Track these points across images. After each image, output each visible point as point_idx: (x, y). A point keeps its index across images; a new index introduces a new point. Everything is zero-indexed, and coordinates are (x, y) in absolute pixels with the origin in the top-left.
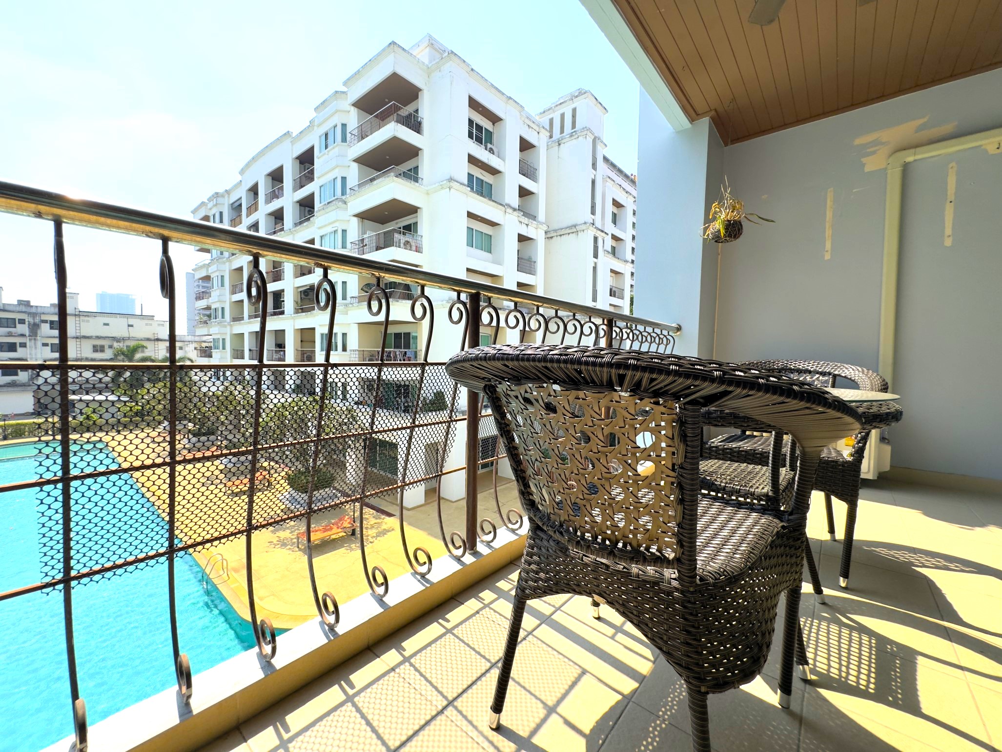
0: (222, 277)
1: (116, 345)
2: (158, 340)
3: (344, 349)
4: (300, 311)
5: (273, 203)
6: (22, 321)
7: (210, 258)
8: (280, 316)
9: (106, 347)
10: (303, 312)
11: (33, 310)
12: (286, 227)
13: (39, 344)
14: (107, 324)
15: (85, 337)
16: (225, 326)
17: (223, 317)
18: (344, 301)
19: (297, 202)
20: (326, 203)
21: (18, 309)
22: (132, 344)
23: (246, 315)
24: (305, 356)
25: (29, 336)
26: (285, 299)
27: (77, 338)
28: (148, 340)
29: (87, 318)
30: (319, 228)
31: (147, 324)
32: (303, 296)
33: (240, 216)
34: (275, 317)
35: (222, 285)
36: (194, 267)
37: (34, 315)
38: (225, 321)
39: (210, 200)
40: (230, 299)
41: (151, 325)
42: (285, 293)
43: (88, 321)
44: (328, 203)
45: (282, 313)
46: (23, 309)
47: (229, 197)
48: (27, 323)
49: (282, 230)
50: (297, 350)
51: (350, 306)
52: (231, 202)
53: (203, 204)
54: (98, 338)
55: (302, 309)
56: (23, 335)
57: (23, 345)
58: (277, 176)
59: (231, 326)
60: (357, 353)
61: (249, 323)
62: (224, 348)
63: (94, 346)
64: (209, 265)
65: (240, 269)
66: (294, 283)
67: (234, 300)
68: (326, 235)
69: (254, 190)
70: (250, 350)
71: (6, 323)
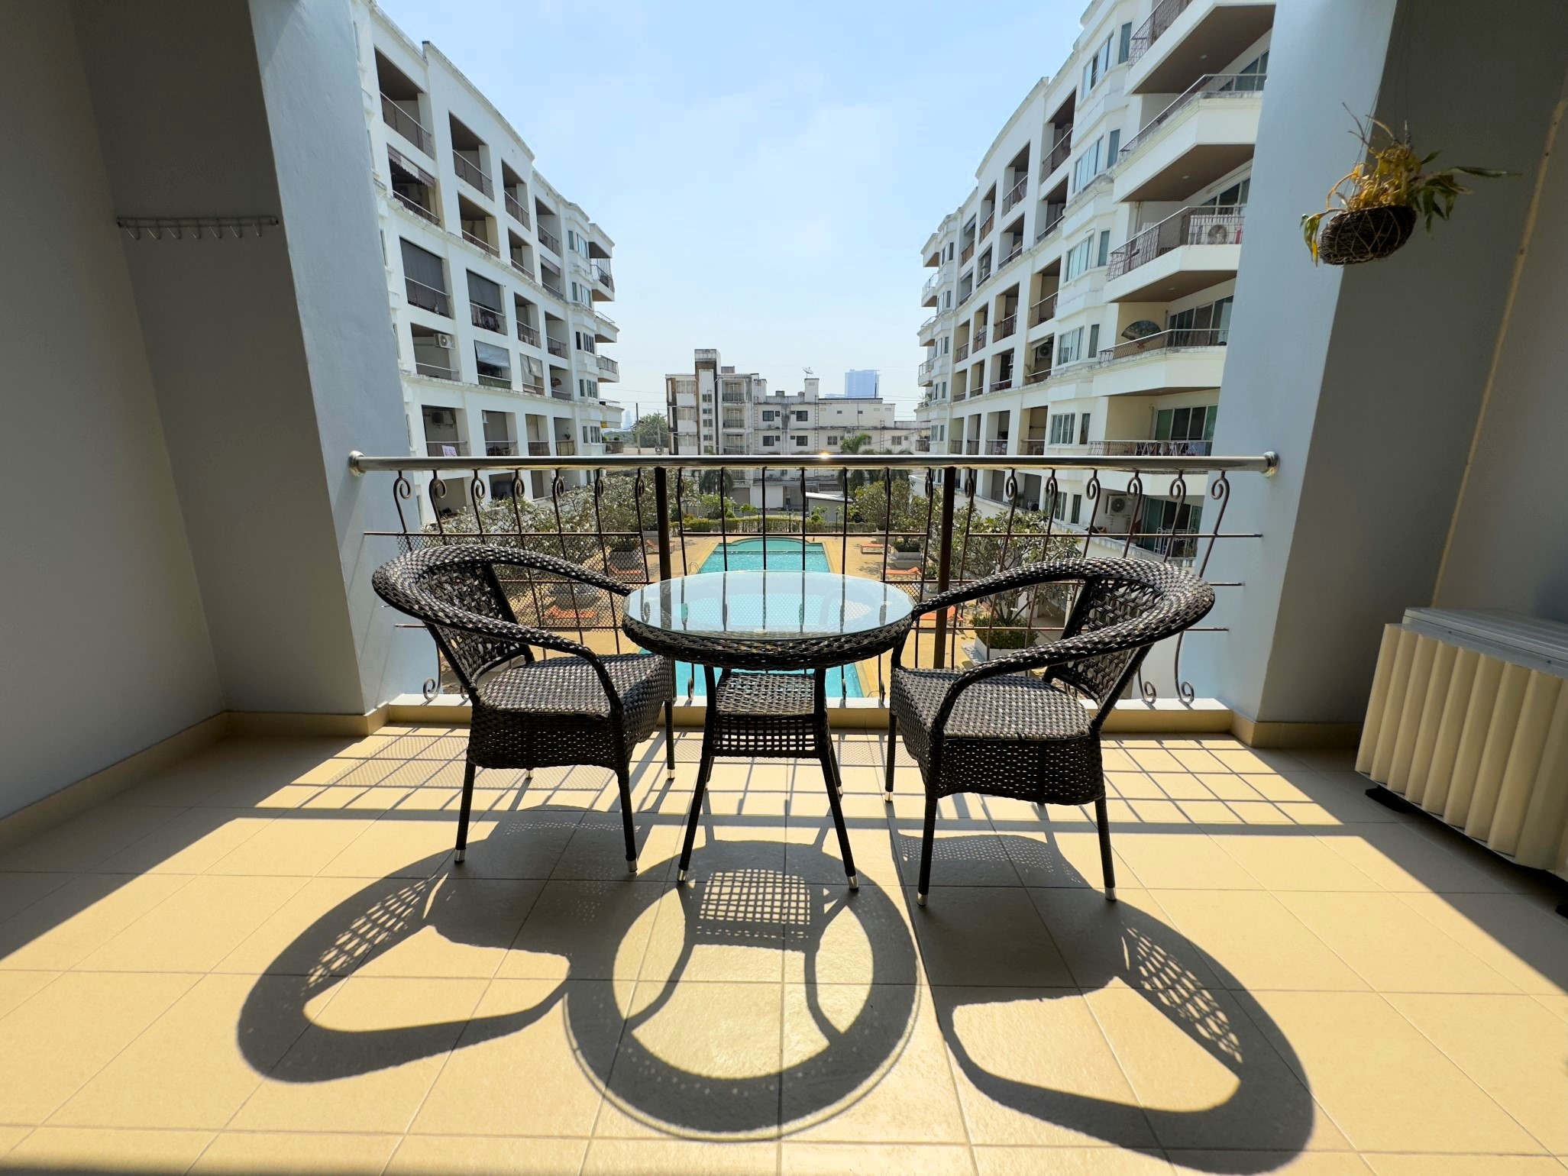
0: (947, 338)
1: (847, 436)
2: (884, 428)
3: (1083, 439)
4: (1032, 380)
5: (1012, 211)
6: (778, 414)
7: (935, 314)
8: (1005, 390)
9: (839, 439)
10: (1037, 381)
11: (785, 401)
12: (1025, 247)
13: (789, 437)
14: (839, 412)
15: (822, 428)
16: (945, 410)
17: (944, 397)
18: (1092, 360)
19: (1045, 199)
20: (1081, 189)
21: (776, 400)
22: (858, 433)
23: (968, 393)
24: (1035, 449)
25: (783, 429)
26: (1013, 364)
27: (816, 429)
28: (875, 428)
29: (824, 407)
30: (1068, 238)
31: (875, 410)
32: (1040, 356)
33: (973, 243)
34: (999, 392)
35: (946, 352)
36: (919, 329)
37: (785, 406)
38: (946, 402)
39: (940, 229)
40: (954, 369)
41: (878, 410)
42: (1016, 354)
43: (825, 410)
44: (1085, 189)
45: (1009, 385)
46: (779, 400)
47: (962, 218)
48: (781, 415)
49: (1020, 252)
50: (1023, 441)
51: (1097, 367)
52: (964, 225)
53: (934, 236)
54: (832, 428)
55: (1035, 377)
56: (778, 428)
57: (778, 439)
58: (1020, 164)
59: (952, 408)
60: (1103, 443)
61: (970, 402)
62: (942, 439)
63: (829, 438)
64: (934, 324)
65: (967, 324)
66: (1027, 338)
67: (957, 371)
68: (1075, 248)
69: (991, 197)
70: (969, 441)
71: (768, 416)
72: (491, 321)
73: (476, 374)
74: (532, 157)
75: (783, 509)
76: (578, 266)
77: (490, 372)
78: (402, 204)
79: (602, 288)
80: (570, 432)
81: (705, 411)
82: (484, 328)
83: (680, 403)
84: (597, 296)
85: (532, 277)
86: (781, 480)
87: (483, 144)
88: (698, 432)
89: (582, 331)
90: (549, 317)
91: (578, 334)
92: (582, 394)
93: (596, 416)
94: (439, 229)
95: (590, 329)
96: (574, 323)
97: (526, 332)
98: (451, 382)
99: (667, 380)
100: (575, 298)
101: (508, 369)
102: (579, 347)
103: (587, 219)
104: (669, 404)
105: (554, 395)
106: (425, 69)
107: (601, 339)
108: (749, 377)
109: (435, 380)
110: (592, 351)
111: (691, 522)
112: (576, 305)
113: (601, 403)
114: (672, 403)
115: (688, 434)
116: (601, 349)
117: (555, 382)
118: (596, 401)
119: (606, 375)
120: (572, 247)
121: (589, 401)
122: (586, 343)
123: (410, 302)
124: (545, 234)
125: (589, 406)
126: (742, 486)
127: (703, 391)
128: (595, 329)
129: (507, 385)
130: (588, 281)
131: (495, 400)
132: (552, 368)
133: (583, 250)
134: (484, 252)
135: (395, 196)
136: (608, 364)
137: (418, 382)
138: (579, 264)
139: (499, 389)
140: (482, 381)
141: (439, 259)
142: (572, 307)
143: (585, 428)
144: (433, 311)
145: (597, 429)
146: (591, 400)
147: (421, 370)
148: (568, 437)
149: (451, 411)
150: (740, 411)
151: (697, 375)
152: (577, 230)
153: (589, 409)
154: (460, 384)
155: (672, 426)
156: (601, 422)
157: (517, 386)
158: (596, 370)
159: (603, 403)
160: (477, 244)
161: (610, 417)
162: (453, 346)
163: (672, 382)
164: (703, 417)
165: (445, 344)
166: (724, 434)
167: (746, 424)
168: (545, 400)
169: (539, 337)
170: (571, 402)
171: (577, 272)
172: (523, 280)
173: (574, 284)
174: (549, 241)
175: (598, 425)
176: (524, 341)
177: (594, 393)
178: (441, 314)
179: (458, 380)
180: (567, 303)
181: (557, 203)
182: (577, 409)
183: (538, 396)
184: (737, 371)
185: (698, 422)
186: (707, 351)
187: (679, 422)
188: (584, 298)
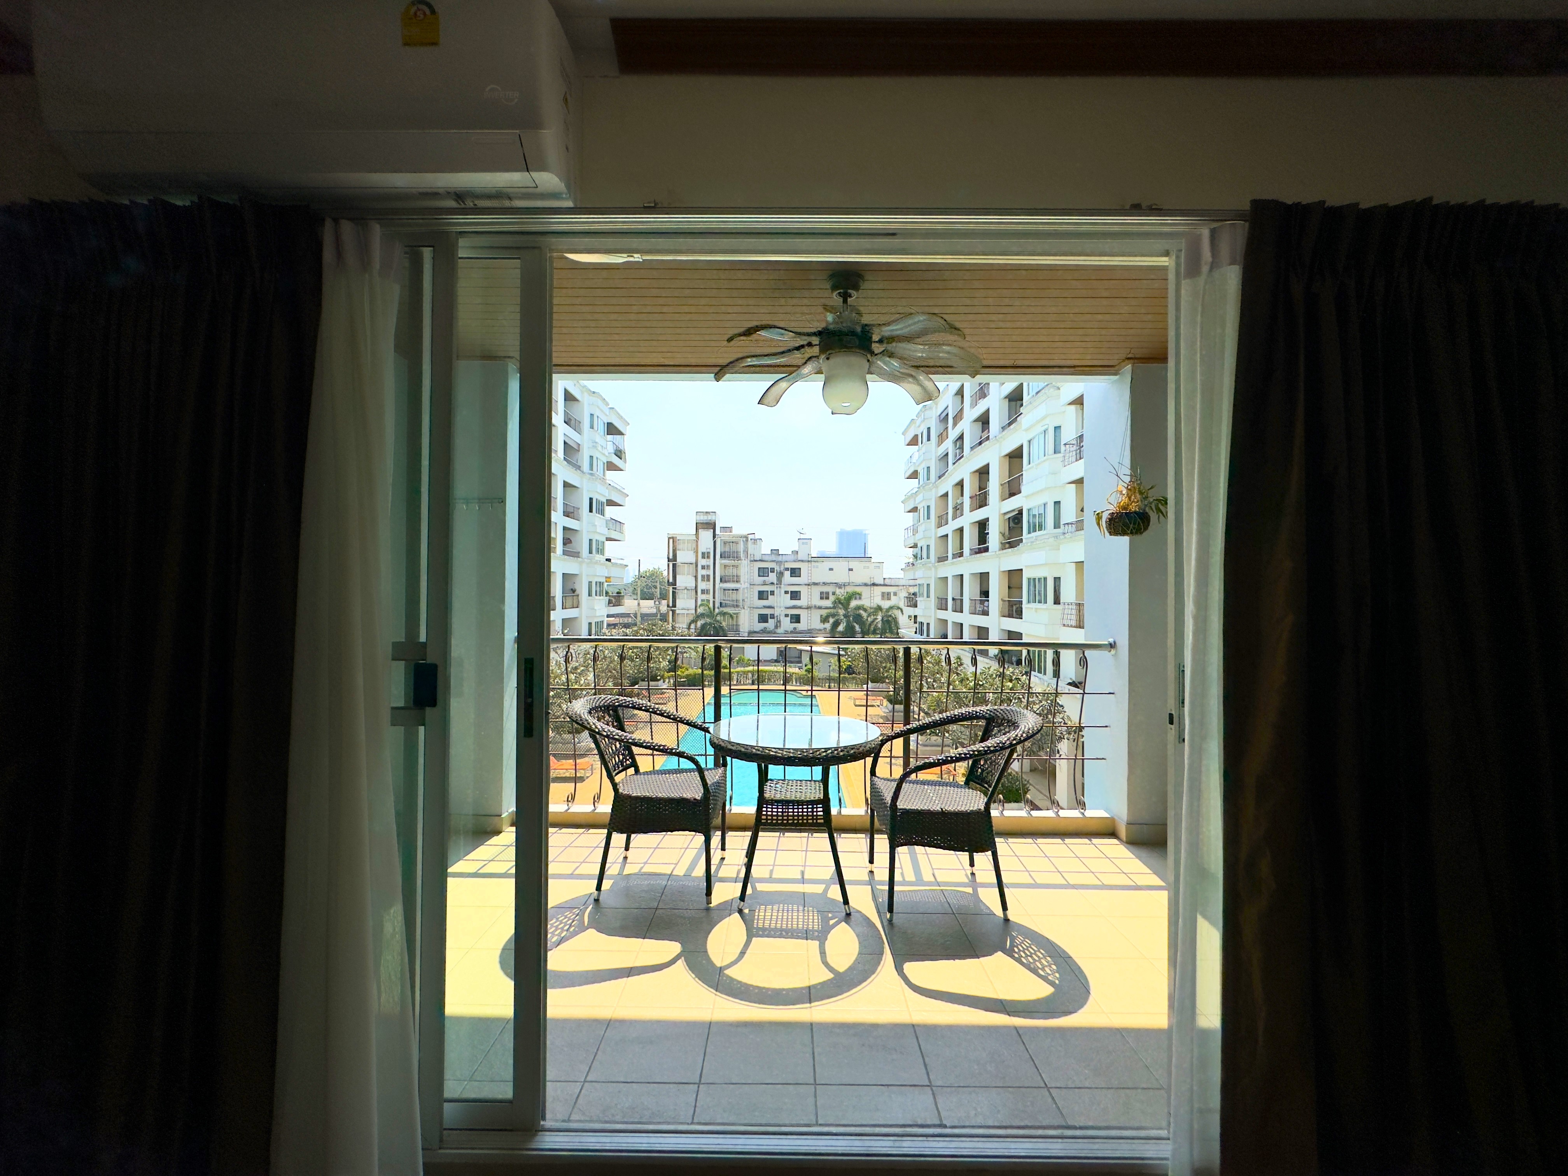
0: (928, 507)
1: (838, 591)
2: (874, 585)
3: (1057, 601)
4: (1007, 546)
5: (978, 405)
6: (772, 570)
7: (917, 486)
8: (984, 554)
9: (831, 594)
10: (1011, 547)
11: (780, 558)
12: (991, 435)
13: (783, 592)
14: (831, 569)
15: (815, 584)
16: (930, 569)
17: (928, 558)
18: (1057, 530)
19: (1006, 398)
20: (1034, 393)
21: (771, 558)
22: (850, 589)
23: (950, 555)
24: (1014, 608)
25: (777, 584)
26: (990, 531)
27: (809, 585)
28: (866, 585)
29: (816, 564)
30: (1027, 430)
31: (865, 567)
32: (1012, 524)
33: (947, 429)
34: (979, 555)
35: (928, 518)
36: (904, 498)
37: (779, 563)
38: (930, 562)
39: (917, 417)
40: (936, 534)
41: (868, 567)
42: (990, 522)
43: (817, 567)
44: (1037, 393)
45: (986, 550)
46: (774, 558)
47: (936, 408)
48: (775, 571)
49: (988, 438)
50: (1003, 601)
51: (1062, 537)
52: (937, 417)
53: (912, 422)
54: (824, 584)
55: (1009, 543)
56: (772, 583)
57: (772, 593)
59: (936, 568)
60: (1074, 607)
61: (953, 563)
62: (928, 596)
63: (822, 593)
64: (916, 494)
65: (946, 495)
66: (1000, 509)
67: (939, 536)
68: (1034, 438)
69: (960, 394)
70: (953, 599)
71: (763, 572)
75: (776, 661)
76: (596, 443)
79: (616, 460)
80: (577, 587)
81: (703, 567)
83: (679, 559)
84: (611, 466)
86: (775, 633)
88: (696, 587)
89: (595, 497)
90: (566, 485)
91: (591, 499)
92: (591, 552)
93: (600, 572)
95: (601, 494)
96: (588, 489)
99: (669, 538)
100: (591, 468)
102: (591, 511)
103: (607, 404)
104: (669, 560)
105: (565, 553)
107: (611, 503)
108: (746, 537)
110: (603, 514)
111: (687, 673)
112: (592, 474)
113: (607, 560)
114: (672, 560)
115: (686, 588)
116: (610, 511)
117: (566, 542)
118: (601, 558)
119: (614, 535)
120: (592, 427)
121: (596, 559)
122: (598, 507)
124: (569, 417)
125: (596, 563)
127: (702, 549)
128: (607, 495)
130: (604, 454)
132: (565, 528)
133: (601, 428)
136: (617, 524)
138: (597, 441)
142: (589, 476)
143: (590, 583)
145: (601, 584)
146: (597, 557)
148: (574, 591)
150: (737, 567)
151: (697, 535)
152: (597, 413)
153: (596, 566)
155: (671, 580)
156: (606, 577)
158: (605, 531)
159: (608, 560)
161: (614, 572)
163: (673, 539)
164: (701, 572)
166: (721, 588)
167: (742, 579)
168: (555, 558)
169: (556, 503)
170: (580, 559)
171: (594, 447)
173: (591, 457)
174: (573, 422)
175: (603, 580)
177: (600, 551)
180: (583, 473)
181: (582, 392)
182: (584, 566)
184: (736, 531)
185: (696, 577)
186: (707, 513)
187: (678, 577)
188: (599, 467)
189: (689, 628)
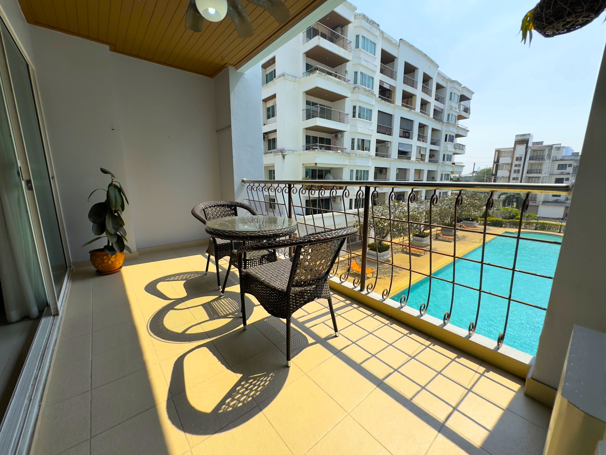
6: (570, 165)
21: (570, 158)
25: (572, 174)
48: (573, 166)
56: (569, 174)
57: (567, 179)
71: (562, 167)
72: (407, 135)
73: (397, 155)
74: (438, 67)
75: (562, 219)
76: (452, 107)
77: (403, 154)
78: (381, 99)
79: (464, 114)
80: (435, 176)
81: (516, 166)
82: (404, 137)
83: (501, 162)
84: (460, 117)
85: (429, 115)
86: (565, 203)
87: (417, 68)
88: (510, 176)
89: (449, 134)
90: (433, 130)
91: (446, 135)
92: (444, 160)
93: (448, 169)
94: (393, 105)
95: (453, 131)
96: (445, 131)
97: (421, 137)
98: (387, 158)
99: (496, 151)
100: (448, 120)
101: (411, 152)
102: (446, 141)
103: (461, 85)
104: (494, 163)
105: (430, 161)
106: (398, 49)
107: (458, 136)
108: (551, 147)
109: (381, 158)
110: (453, 142)
112: (448, 123)
113: (453, 164)
114: (497, 163)
115: (503, 177)
117: (431, 156)
118: (450, 163)
120: (451, 99)
121: (446, 163)
122: (450, 139)
123: (377, 132)
124: (438, 97)
125: (446, 165)
126: (534, 204)
127: (517, 155)
128: (456, 132)
129: (409, 158)
130: (456, 112)
131: (403, 164)
132: (431, 150)
133: (457, 99)
134: (409, 109)
135: (379, 97)
136: (460, 146)
137: (375, 159)
138: (453, 105)
139: (405, 160)
140: (399, 157)
141: (391, 115)
142: (446, 124)
143: (442, 174)
144: (385, 134)
145: (448, 175)
146: (447, 162)
147: (376, 155)
148: (433, 178)
149: (386, 169)
150: (541, 164)
151: (514, 148)
152: (455, 91)
153: (446, 167)
154: (390, 159)
155: (494, 173)
156: (451, 172)
157: (413, 158)
158: (453, 150)
159: (454, 164)
160: (407, 107)
161: (456, 169)
162: (390, 145)
163: (499, 153)
164: (514, 168)
165: (388, 145)
166: (526, 177)
167: (543, 172)
168: (425, 164)
169: (427, 139)
170: (437, 164)
171: (451, 109)
172: (424, 117)
173: (449, 114)
174: (440, 99)
175: (450, 173)
176: (420, 141)
177: (450, 159)
178: (388, 135)
179: (390, 158)
180: (443, 123)
181: (447, 82)
182: (440, 167)
183: (422, 162)
184: (545, 144)
185: (510, 171)
186: (524, 135)
187: (498, 171)
188: (452, 120)
189: (499, 197)
